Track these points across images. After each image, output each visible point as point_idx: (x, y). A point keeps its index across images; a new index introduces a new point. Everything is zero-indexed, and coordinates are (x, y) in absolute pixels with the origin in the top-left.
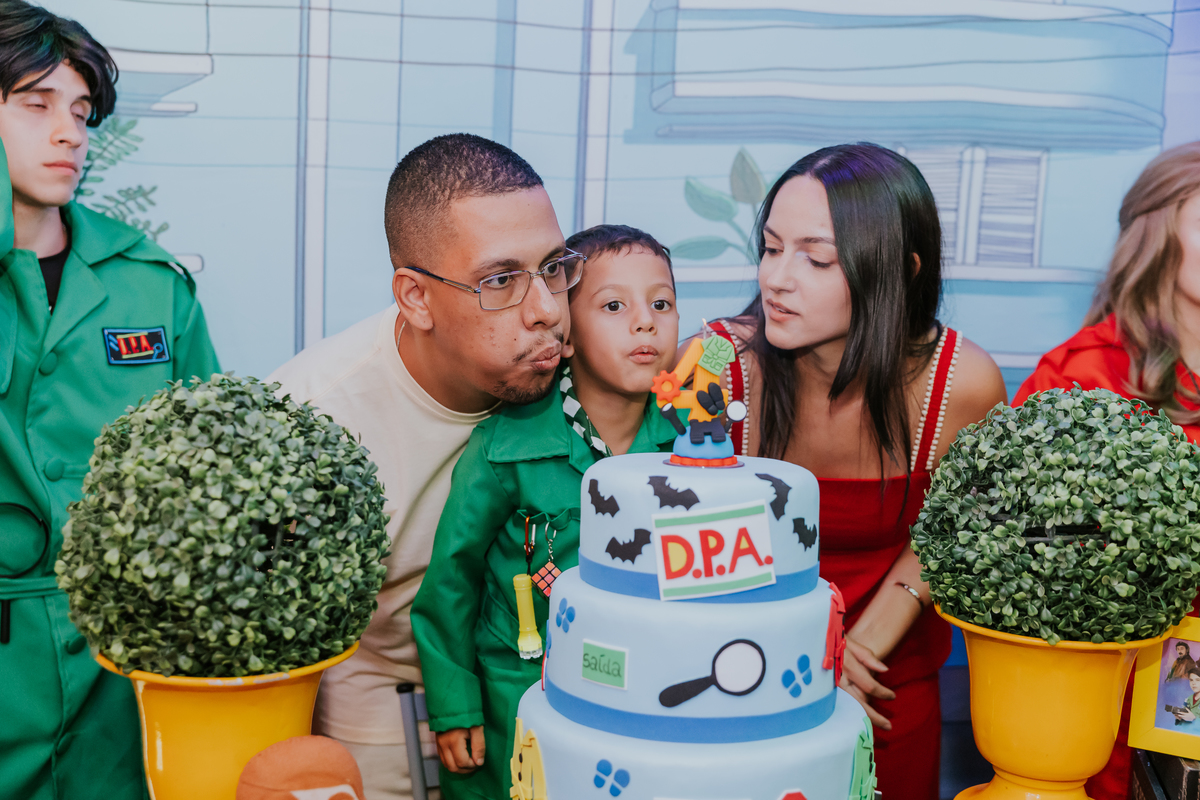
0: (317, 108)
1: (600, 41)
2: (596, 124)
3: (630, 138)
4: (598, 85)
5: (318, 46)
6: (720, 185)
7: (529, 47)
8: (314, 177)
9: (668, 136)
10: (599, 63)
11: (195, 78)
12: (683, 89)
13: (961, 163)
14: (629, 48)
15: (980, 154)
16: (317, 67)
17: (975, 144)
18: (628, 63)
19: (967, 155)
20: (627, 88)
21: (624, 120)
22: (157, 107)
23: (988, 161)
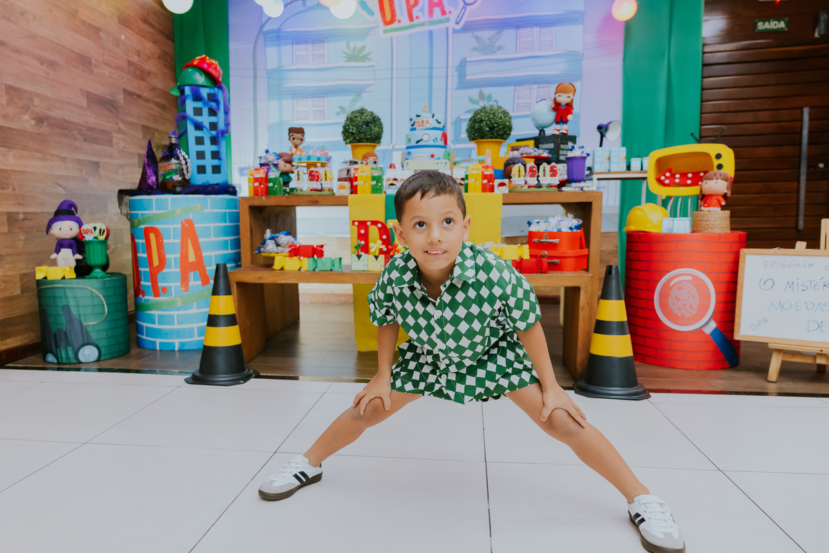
0: (394, 88)
1: (450, 70)
2: (449, 86)
3: (457, 89)
4: (450, 79)
5: (395, 76)
6: (476, 97)
7: (436, 72)
8: (394, 102)
9: (465, 88)
10: (450, 74)
11: (372, 84)
12: (468, 78)
13: (531, 89)
14: (456, 70)
15: (536, 86)
16: (394, 80)
17: (534, 84)
18: (456, 73)
19: (533, 86)
20: (456, 79)
21: (456, 85)
22: (366, 90)
23: (538, 88)
